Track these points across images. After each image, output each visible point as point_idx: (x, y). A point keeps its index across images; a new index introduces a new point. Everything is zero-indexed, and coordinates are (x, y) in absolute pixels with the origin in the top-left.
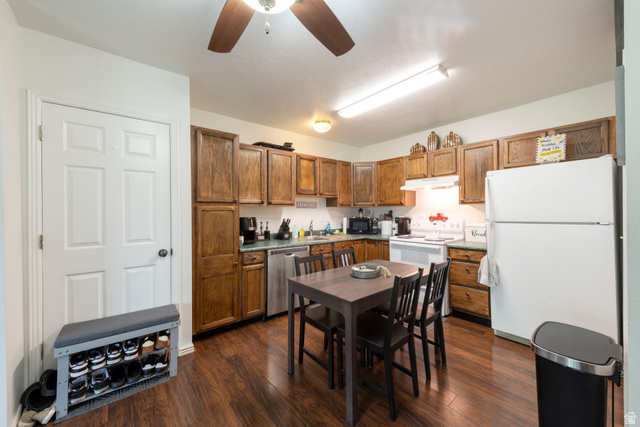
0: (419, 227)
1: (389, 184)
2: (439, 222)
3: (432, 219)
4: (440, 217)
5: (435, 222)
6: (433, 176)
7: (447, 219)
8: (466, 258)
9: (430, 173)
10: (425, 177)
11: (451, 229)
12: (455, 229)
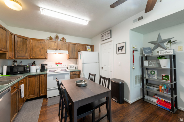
0: (52, 67)
1: (38, 49)
2: (59, 65)
3: (56, 64)
4: (60, 63)
5: (58, 65)
6: (60, 49)
7: (62, 63)
8: (75, 74)
9: (58, 48)
10: (57, 49)
11: (64, 67)
12: (65, 66)
